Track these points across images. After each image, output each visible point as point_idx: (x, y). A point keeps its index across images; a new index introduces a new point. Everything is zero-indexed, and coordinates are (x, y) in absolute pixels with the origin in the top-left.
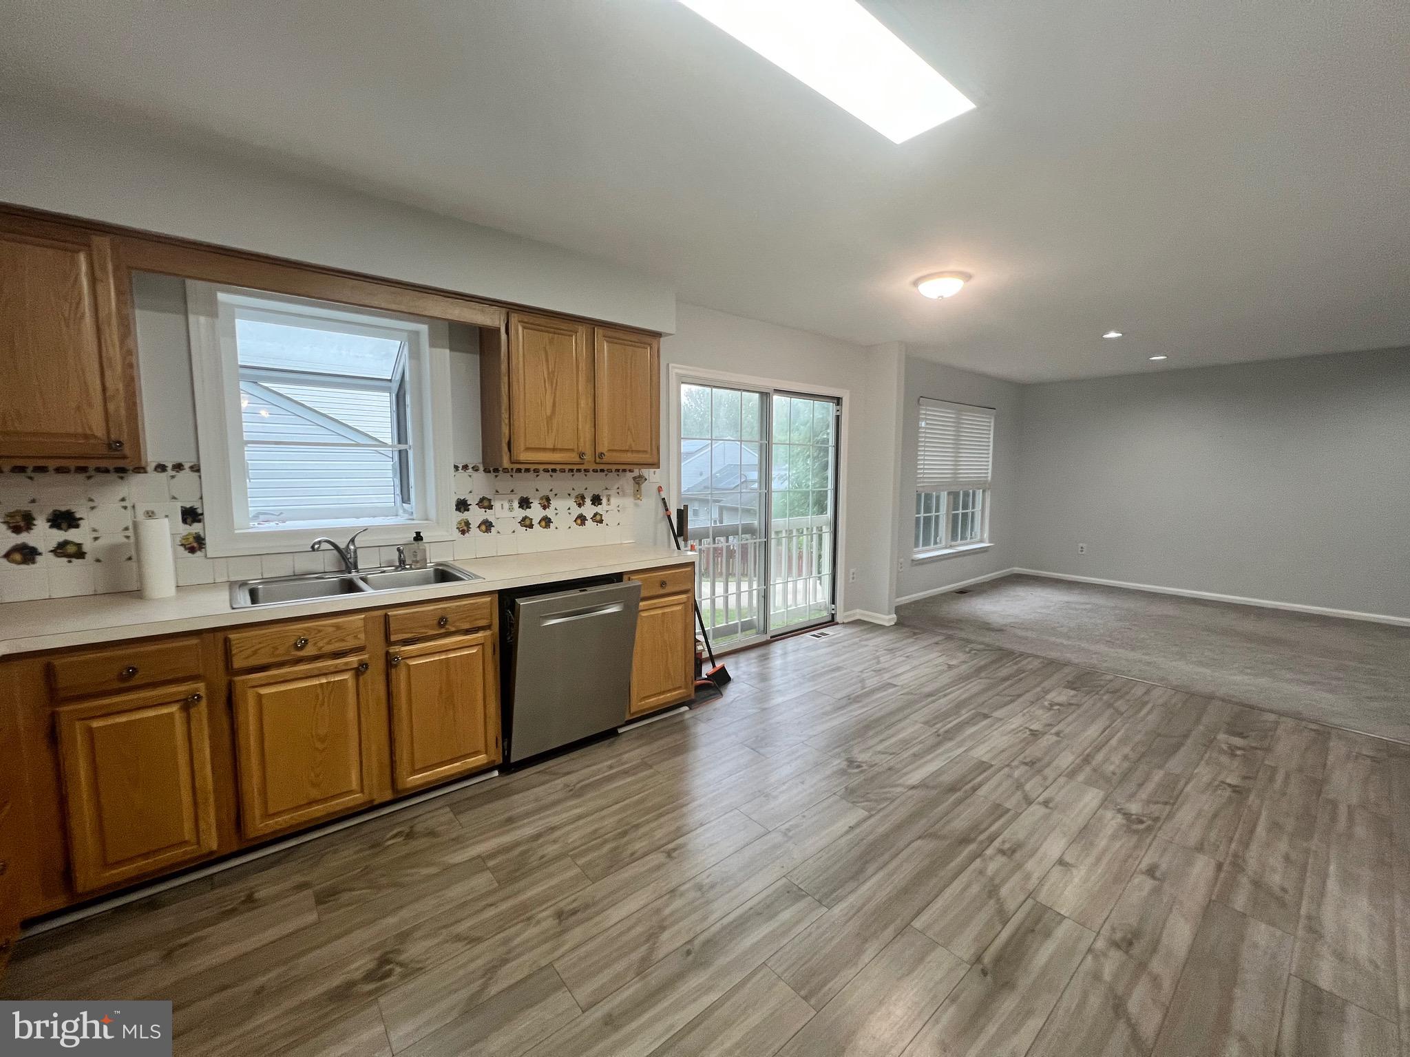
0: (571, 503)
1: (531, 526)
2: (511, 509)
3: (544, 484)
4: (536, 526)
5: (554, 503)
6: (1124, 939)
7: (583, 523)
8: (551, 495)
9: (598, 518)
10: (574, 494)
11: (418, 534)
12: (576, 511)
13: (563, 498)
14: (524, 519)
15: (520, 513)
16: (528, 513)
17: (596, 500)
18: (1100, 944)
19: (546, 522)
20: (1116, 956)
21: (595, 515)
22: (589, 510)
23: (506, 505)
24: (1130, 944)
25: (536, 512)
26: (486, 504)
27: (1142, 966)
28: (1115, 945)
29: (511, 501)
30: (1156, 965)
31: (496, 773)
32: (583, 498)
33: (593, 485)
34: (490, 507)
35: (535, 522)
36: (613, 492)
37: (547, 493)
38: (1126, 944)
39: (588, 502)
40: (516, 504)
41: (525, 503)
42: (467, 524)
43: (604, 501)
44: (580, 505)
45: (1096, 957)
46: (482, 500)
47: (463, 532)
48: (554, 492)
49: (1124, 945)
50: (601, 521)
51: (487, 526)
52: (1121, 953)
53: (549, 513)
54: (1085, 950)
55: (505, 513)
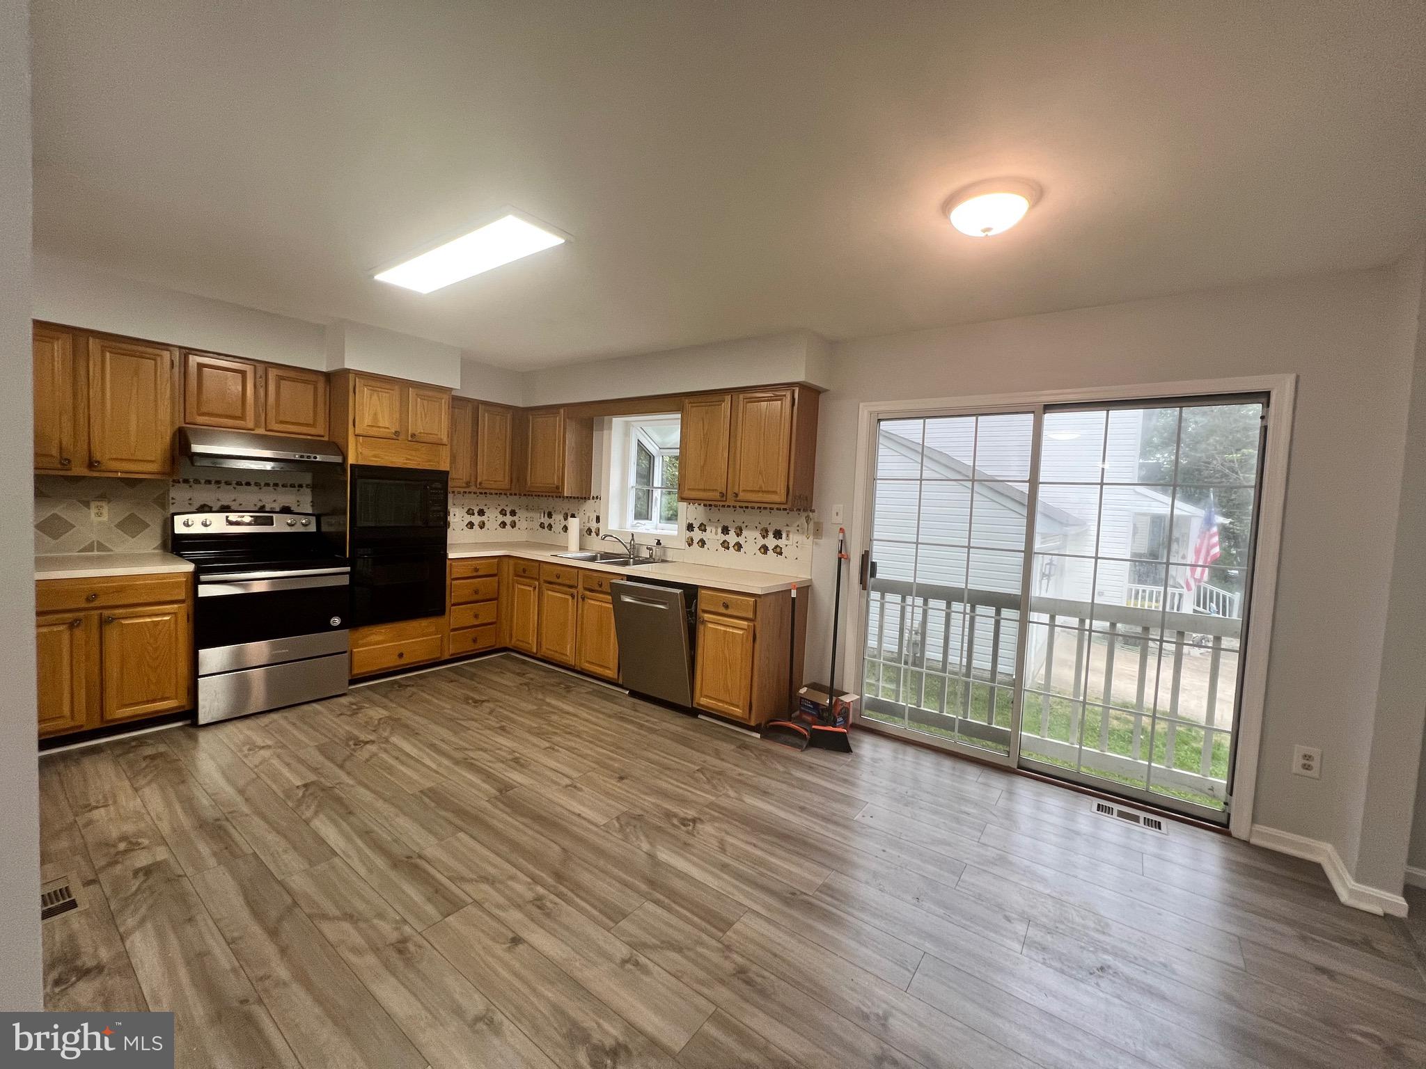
0: (757, 534)
1: (728, 548)
2: (716, 534)
3: (740, 518)
4: (731, 548)
5: (745, 533)
6: (407, 949)
7: (765, 553)
8: (743, 526)
9: (778, 550)
10: (760, 527)
11: (659, 541)
12: (761, 542)
13: (750, 529)
14: (725, 541)
15: (723, 537)
16: (727, 538)
17: (778, 535)
18: (407, 929)
19: (739, 547)
20: (394, 936)
21: (777, 546)
22: (771, 542)
23: (714, 530)
24: (400, 952)
25: (732, 538)
26: (703, 528)
27: (376, 950)
28: (404, 940)
29: (717, 527)
30: (371, 959)
31: (627, 692)
32: (767, 531)
33: (777, 521)
34: (705, 530)
35: (731, 545)
36: (793, 529)
37: (740, 524)
38: (401, 947)
39: (771, 535)
40: (720, 530)
41: (725, 530)
42: (692, 540)
43: (784, 536)
44: (764, 537)
45: (397, 922)
46: (702, 524)
47: (690, 545)
48: (745, 524)
49: (400, 946)
50: (781, 554)
51: (702, 543)
52: (394, 941)
53: (741, 540)
54: (406, 917)
55: (713, 536)
